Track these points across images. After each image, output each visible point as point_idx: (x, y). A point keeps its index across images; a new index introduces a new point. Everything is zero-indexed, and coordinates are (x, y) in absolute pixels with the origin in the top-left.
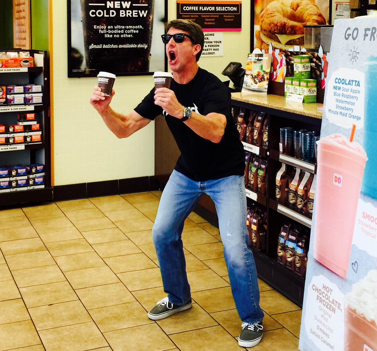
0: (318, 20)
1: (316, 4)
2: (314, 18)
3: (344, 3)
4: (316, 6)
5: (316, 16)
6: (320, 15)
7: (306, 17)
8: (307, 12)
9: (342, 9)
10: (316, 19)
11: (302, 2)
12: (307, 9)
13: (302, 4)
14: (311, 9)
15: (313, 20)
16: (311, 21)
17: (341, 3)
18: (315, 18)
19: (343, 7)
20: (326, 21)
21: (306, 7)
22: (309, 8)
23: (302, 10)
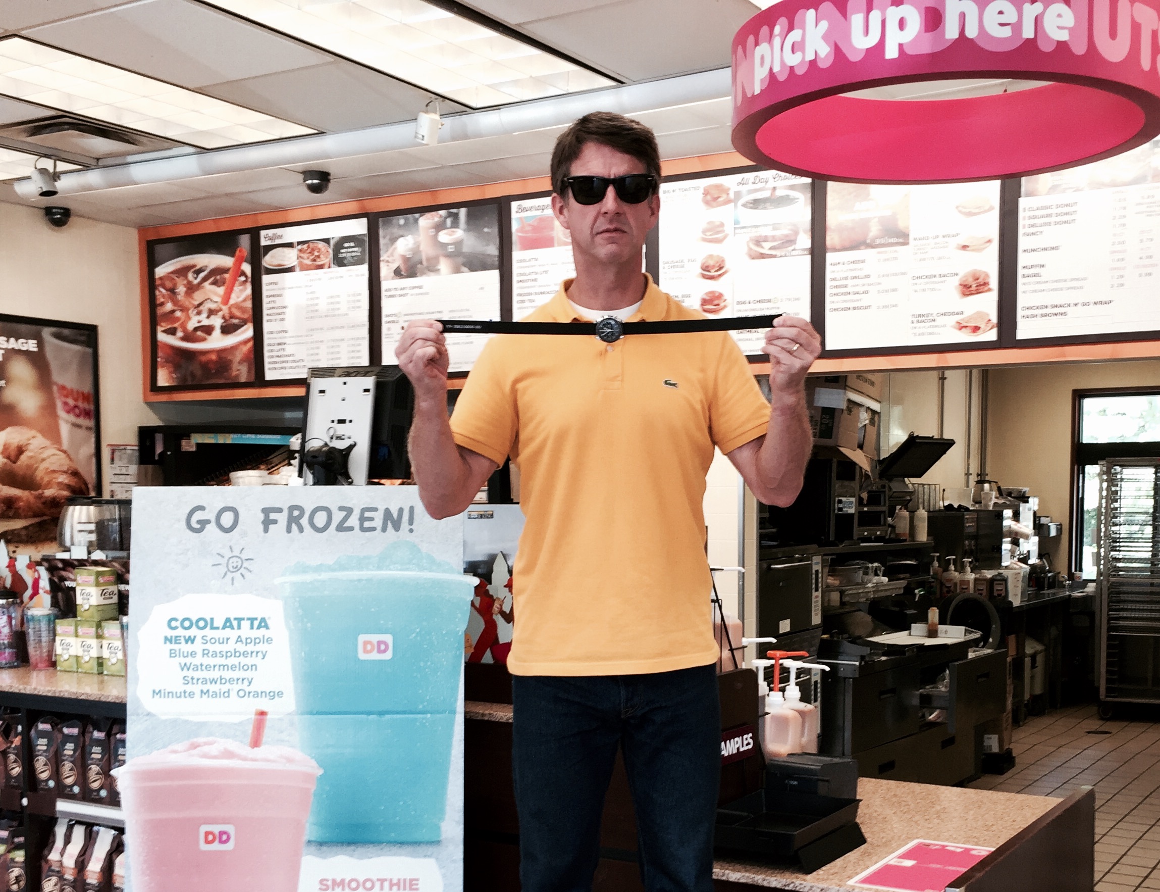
0: (71, 483)
1: (65, 446)
2: (60, 480)
3: (128, 448)
4: (65, 452)
5: (65, 476)
6: (75, 474)
7: (42, 478)
8: (43, 466)
9: (125, 461)
10: (66, 481)
11: (30, 442)
12: (43, 460)
13: (31, 447)
14: (53, 459)
15: (60, 483)
16: (56, 486)
17: (123, 447)
18: (63, 479)
19: (125, 456)
20: (90, 486)
21: (42, 453)
22: (49, 457)
23: (32, 461)
